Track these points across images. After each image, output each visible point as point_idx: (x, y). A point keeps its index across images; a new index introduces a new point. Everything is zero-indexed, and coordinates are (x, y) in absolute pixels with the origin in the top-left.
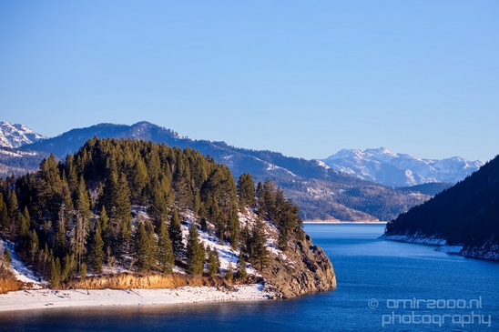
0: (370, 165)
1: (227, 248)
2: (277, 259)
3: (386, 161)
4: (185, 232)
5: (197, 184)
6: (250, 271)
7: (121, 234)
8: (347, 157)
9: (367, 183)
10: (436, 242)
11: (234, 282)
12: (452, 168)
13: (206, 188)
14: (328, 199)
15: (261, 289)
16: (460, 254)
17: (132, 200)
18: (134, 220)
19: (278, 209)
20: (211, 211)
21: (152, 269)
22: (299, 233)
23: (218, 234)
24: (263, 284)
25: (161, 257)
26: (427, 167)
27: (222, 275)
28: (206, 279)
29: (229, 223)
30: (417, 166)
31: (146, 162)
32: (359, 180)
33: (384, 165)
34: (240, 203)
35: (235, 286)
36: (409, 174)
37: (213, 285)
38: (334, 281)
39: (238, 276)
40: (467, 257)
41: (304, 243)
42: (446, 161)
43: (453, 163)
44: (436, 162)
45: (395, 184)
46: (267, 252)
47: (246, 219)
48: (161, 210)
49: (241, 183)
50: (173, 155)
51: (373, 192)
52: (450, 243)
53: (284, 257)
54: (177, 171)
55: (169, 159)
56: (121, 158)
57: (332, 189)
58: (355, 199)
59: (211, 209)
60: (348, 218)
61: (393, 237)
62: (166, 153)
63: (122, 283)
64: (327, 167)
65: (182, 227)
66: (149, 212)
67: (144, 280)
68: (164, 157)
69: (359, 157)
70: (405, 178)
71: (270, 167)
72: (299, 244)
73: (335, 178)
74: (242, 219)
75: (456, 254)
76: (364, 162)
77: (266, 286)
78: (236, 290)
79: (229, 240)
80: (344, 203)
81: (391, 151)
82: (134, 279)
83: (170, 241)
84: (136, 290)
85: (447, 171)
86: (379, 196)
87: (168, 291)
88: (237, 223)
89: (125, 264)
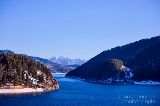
0: (60, 60)
1: (35, 79)
2: (46, 82)
3: (63, 59)
4: (25, 75)
5: (27, 64)
6: (40, 85)
7: (10, 76)
8: (54, 58)
9: (59, 64)
10: (78, 78)
11: (36, 87)
12: (79, 61)
13: (29, 65)
14: (50, 68)
15: (43, 89)
16: (84, 81)
17: (13, 68)
18: (13, 72)
19: (46, 70)
20: (31, 71)
21: (18, 84)
22: (51, 76)
23: (33, 76)
24: (43, 88)
25: (20, 81)
26: (73, 61)
27: (34, 85)
28: (30, 86)
29: (35, 73)
30: (70, 61)
31: (15, 59)
32: (57, 64)
33: (63, 60)
34: (37, 69)
35: (37, 88)
36: (69, 62)
37: (32, 88)
38: (59, 87)
39: (38, 86)
40: (86, 82)
41: (52, 78)
42: (77, 60)
43: (79, 60)
44: (75, 60)
45: (66, 65)
46: (44, 80)
47: (39, 73)
48: (19, 70)
49: (37, 64)
50: (22, 57)
51: (61, 67)
52: (82, 78)
53: (48, 81)
54: (22, 61)
55: (20, 58)
56: (10, 58)
57: (51, 66)
58: (57, 68)
59: (31, 70)
60: (55, 73)
61: (67, 77)
62: (20, 57)
63: (10, 87)
64: (50, 61)
65: (25, 74)
66: (16, 71)
67: (16, 87)
68: (19, 58)
69: (57, 58)
70: (68, 63)
71: (37, 60)
72: (51, 78)
73: (52, 63)
74: (38, 73)
75: (83, 81)
76: (58, 60)
77: (44, 88)
78: (37, 89)
79: (35, 77)
80: (54, 69)
81: (65, 57)
82: (13, 86)
83: (22, 78)
84: (14, 89)
85: (77, 62)
86: (62, 68)
87: (21, 89)
88: (37, 73)
89: (11, 83)
